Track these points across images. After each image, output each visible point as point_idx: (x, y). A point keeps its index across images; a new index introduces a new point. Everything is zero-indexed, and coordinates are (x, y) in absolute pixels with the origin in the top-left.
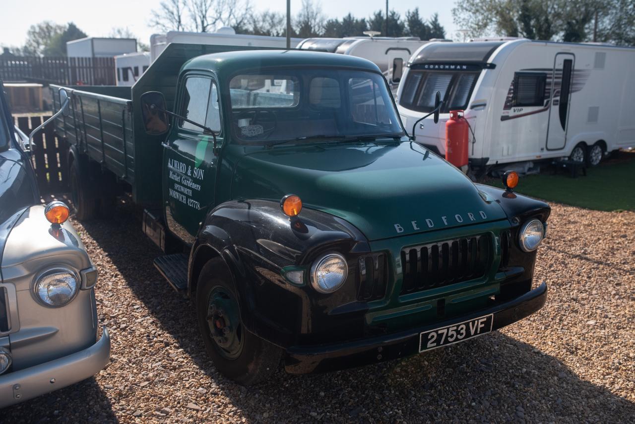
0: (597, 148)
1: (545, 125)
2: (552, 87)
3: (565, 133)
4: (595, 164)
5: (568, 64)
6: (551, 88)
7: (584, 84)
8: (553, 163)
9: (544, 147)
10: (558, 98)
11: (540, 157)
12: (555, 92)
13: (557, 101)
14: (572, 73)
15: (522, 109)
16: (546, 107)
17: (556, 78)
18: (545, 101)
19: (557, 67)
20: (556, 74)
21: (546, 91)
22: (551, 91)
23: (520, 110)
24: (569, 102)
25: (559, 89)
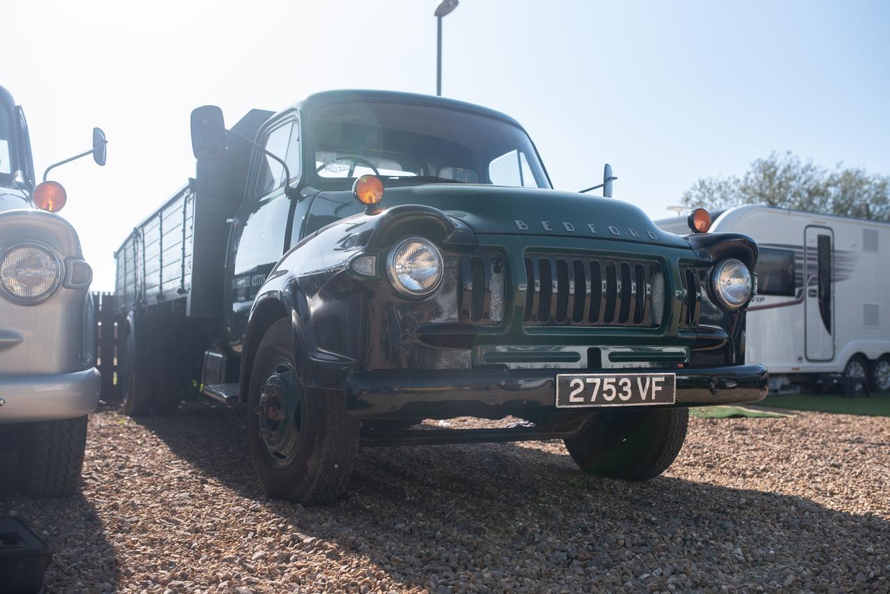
0: (883, 366)
1: (800, 324)
2: (805, 272)
3: (831, 338)
4: (885, 387)
5: (824, 242)
6: (803, 272)
7: (851, 271)
8: (820, 382)
9: (803, 355)
10: (816, 287)
11: (798, 369)
12: (811, 278)
13: (814, 291)
14: (832, 254)
15: (764, 299)
16: (799, 299)
17: (809, 259)
18: (797, 290)
19: (809, 244)
20: (809, 254)
21: (797, 276)
22: (804, 277)
23: (761, 300)
24: (832, 295)
25: (815, 274)
